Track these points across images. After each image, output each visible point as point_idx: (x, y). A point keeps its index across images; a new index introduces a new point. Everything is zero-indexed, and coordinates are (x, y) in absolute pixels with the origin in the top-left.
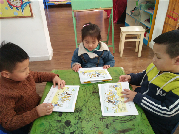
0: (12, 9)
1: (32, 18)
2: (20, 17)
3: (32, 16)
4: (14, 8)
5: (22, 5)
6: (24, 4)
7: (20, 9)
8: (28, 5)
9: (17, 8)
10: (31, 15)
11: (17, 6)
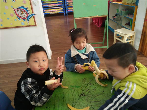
0: (20, 20)
1: (35, 27)
2: (26, 26)
3: (35, 25)
4: (22, 20)
7: (26, 20)
9: (24, 19)
11: (24, 18)
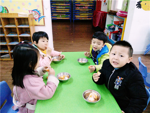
4: (34, 20)
5: (39, 18)
6: (41, 17)
8: (43, 18)
10: (44, 25)
